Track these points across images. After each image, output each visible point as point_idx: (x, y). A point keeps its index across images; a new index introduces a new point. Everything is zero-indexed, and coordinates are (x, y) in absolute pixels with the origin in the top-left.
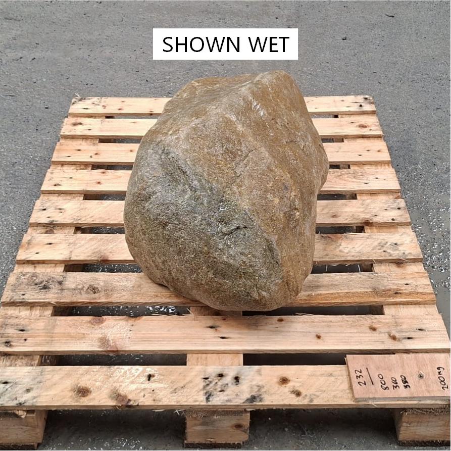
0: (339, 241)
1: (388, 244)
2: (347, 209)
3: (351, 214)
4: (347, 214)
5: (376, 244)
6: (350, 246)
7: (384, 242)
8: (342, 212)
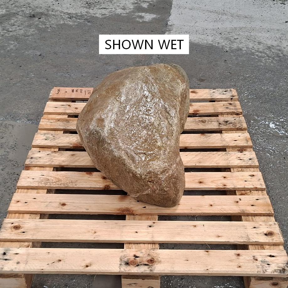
0: (76, 142)
1: (50, 140)
2: (63, 159)
3: (63, 156)
4: (65, 156)
5: (56, 140)
6: (71, 140)
7: (52, 141)
8: (68, 157)
